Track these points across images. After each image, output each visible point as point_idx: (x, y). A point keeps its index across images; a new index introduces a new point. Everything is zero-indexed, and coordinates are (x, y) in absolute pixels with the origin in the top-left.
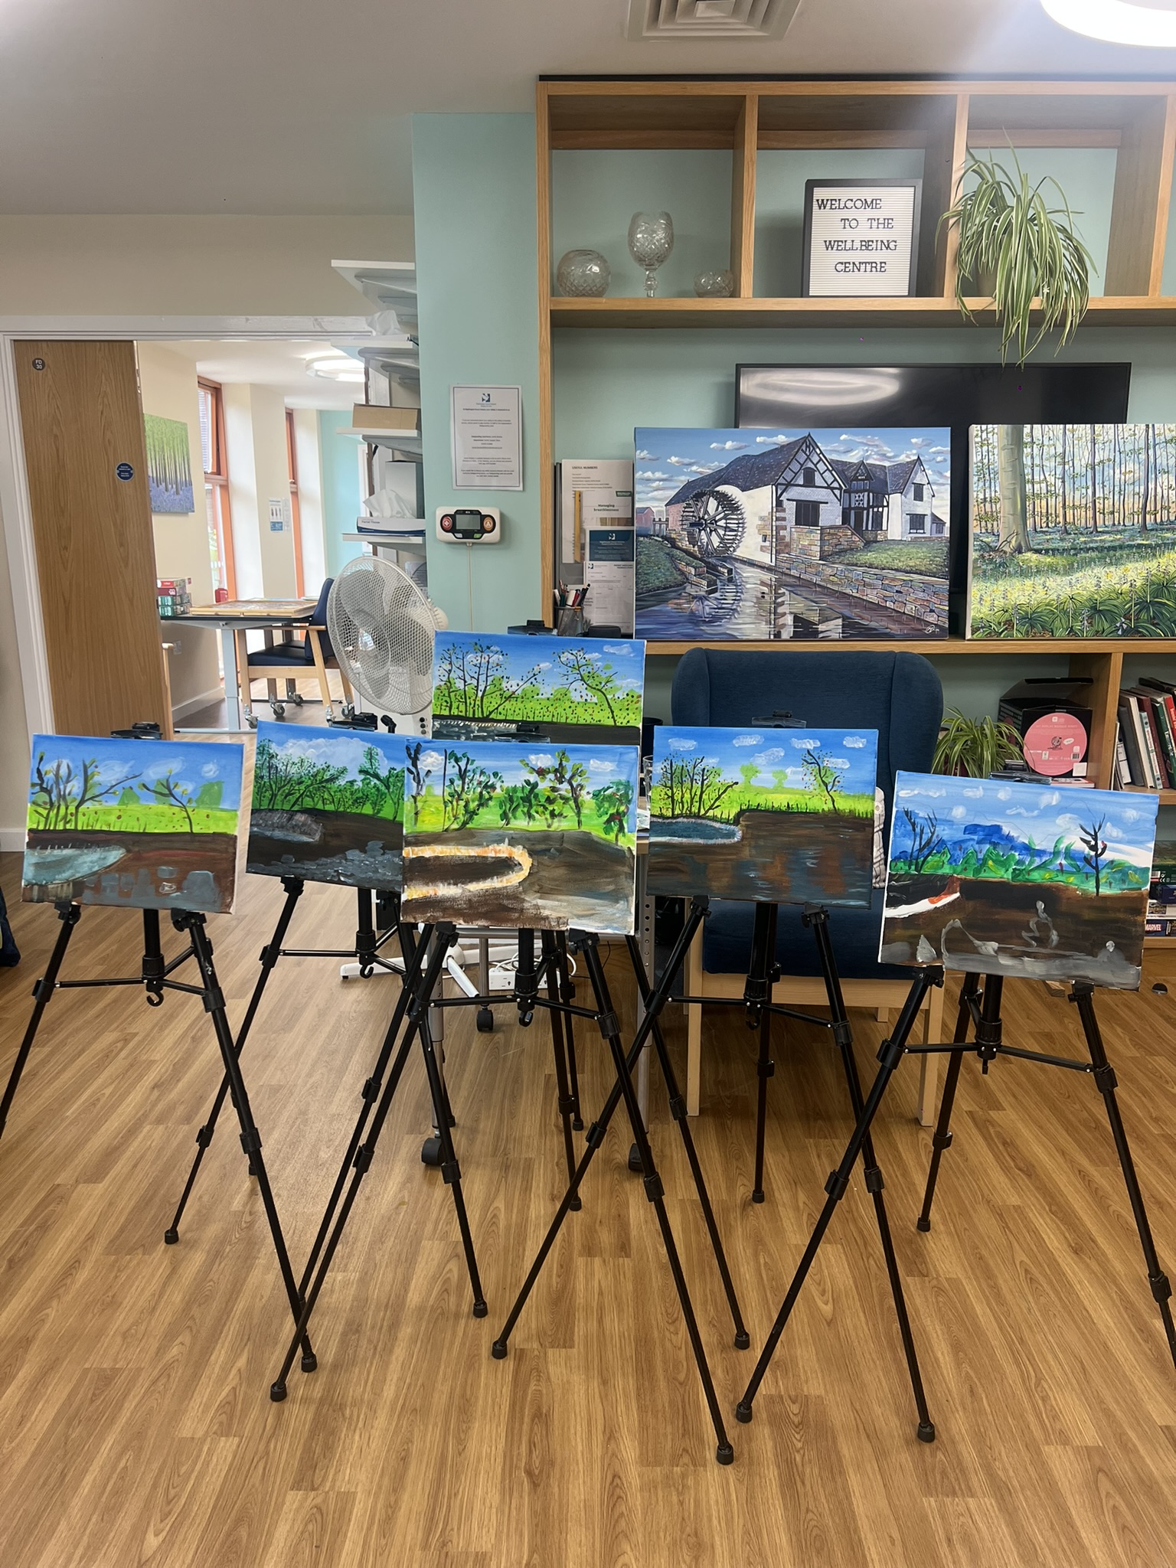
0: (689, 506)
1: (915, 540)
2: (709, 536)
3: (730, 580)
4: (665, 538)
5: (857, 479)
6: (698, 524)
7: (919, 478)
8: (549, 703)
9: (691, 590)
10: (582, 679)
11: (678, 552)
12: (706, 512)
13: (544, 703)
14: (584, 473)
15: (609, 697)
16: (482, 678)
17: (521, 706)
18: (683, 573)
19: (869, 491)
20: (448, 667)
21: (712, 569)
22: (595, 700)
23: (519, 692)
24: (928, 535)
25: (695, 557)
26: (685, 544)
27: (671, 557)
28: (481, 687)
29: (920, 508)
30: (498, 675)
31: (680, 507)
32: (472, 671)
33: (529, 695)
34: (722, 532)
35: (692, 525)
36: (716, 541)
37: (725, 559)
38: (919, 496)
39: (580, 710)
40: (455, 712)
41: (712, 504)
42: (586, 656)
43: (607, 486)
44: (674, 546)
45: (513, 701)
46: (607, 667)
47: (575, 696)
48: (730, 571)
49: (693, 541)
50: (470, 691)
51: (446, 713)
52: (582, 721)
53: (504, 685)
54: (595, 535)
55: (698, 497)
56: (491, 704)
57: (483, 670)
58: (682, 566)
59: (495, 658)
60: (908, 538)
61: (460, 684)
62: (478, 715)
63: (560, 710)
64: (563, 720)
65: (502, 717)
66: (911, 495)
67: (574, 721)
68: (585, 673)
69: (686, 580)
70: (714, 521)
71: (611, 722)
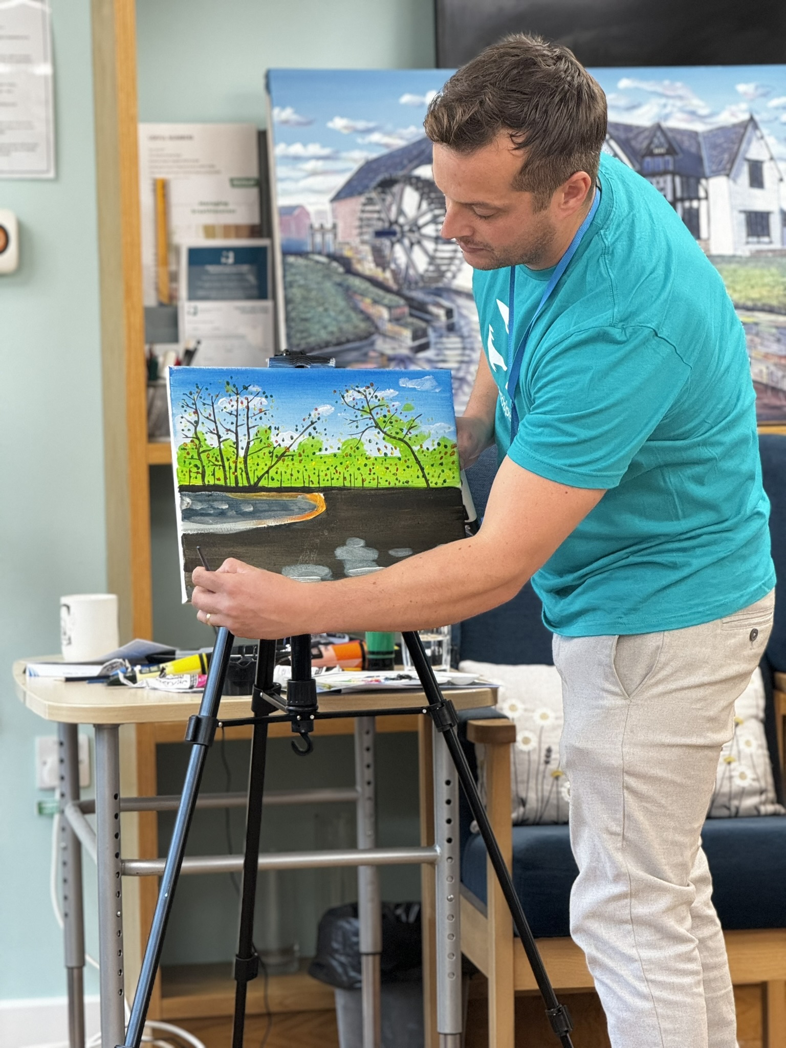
0: (370, 201)
1: (756, 256)
2: (409, 251)
3: (451, 328)
4: (332, 257)
5: (651, 154)
6: (387, 233)
7: (755, 151)
8: (336, 462)
9: (383, 346)
10: (377, 426)
11: (356, 282)
12: (401, 212)
13: (331, 461)
14: (170, 147)
15: (416, 448)
16: (242, 430)
17: (300, 467)
18: (368, 318)
19: (674, 174)
20: (193, 418)
21: (418, 308)
22: (397, 453)
23: (295, 447)
24: (777, 245)
25: (387, 290)
26: (368, 267)
27: (348, 292)
28: (243, 444)
29: (760, 201)
30: (264, 425)
31: (355, 204)
32: (226, 422)
33: (309, 452)
34: (430, 246)
35: (379, 234)
36: (421, 263)
37: (438, 292)
38: (756, 180)
39: (379, 469)
40: (210, 480)
41: (410, 198)
42: (379, 394)
43: (212, 170)
44: (349, 270)
45: (288, 461)
46: (408, 408)
47: (370, 450)
48: (449, 313)
49: (381, 260)
50: (228, 451)
51: (198, 482)
52: (384, 484)
53: (273, 439)
54: (198, 257)
55: (386, 185)
56: (258, 466)
57: (242, 419)
58: (366, 304)
59: (257, 402)
60: (745, 251)
61: (212, 441)
62: (243, 482)
63: (352, 470)
64: (358, 484)
65: (275, 484)
66: (744, 177)
67: (374, 484)
68: (379, 418)
69: (372, 330)
70: (415, 227)
71: (421, 484)
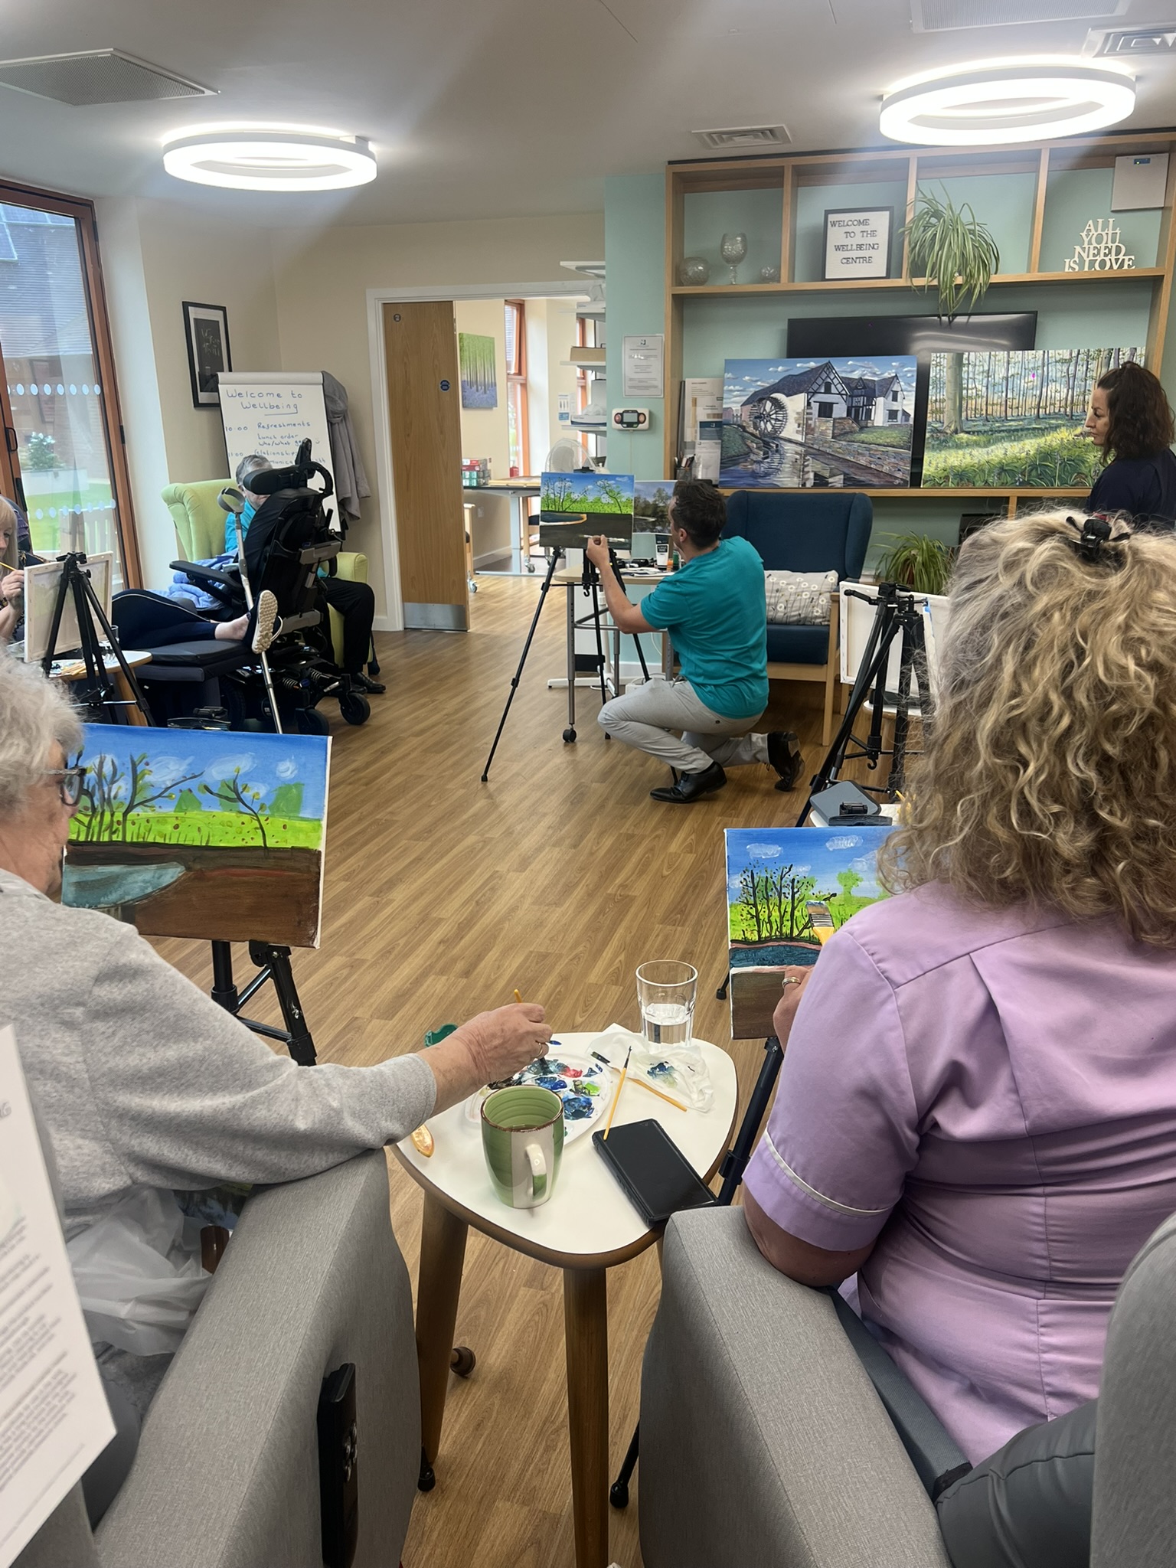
0: (754, 406)
1: (891, 426)
2: (765, 424)
4: (739, 426)
5: (856, 388)
6: (760, 417)
7: (896, 388)
8: (593, 504)
10: (607, 493)
11: (746, 434)
12: (765, 410)
13: (590, 504)
14: (699, 386)
17: (580, 505)
18: (749, 447)
19: (864, 396)
21: (767, 444)
23: (579, 499)
24: (899, 423)
25: (756, 437)
26: (751, 429)
27: (743, 438)
29: (895, 406)
31: (749, 407)
33: (584, 500)
34: (773, 422)
35: (756, 418)
36: (769, 428)
37: (774, 438)
38: (895, 399)
41: (768, 405)
43: (712, 394)
44: (745, 430)
45: (577, 503)
49: (756, 427)
54: (703, 425)
55: (760, 400)
57: (563, 490)
58: (749, 442)
60: (887, 424)
61: (552, 496)
64: (598, 512)
66: (891, 397)
67: (603, 512)
69: (751, 451)
70: (769, 415)
71: (619, 512)
